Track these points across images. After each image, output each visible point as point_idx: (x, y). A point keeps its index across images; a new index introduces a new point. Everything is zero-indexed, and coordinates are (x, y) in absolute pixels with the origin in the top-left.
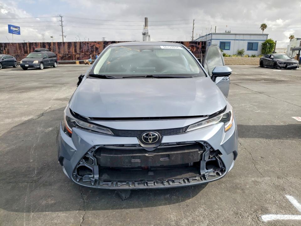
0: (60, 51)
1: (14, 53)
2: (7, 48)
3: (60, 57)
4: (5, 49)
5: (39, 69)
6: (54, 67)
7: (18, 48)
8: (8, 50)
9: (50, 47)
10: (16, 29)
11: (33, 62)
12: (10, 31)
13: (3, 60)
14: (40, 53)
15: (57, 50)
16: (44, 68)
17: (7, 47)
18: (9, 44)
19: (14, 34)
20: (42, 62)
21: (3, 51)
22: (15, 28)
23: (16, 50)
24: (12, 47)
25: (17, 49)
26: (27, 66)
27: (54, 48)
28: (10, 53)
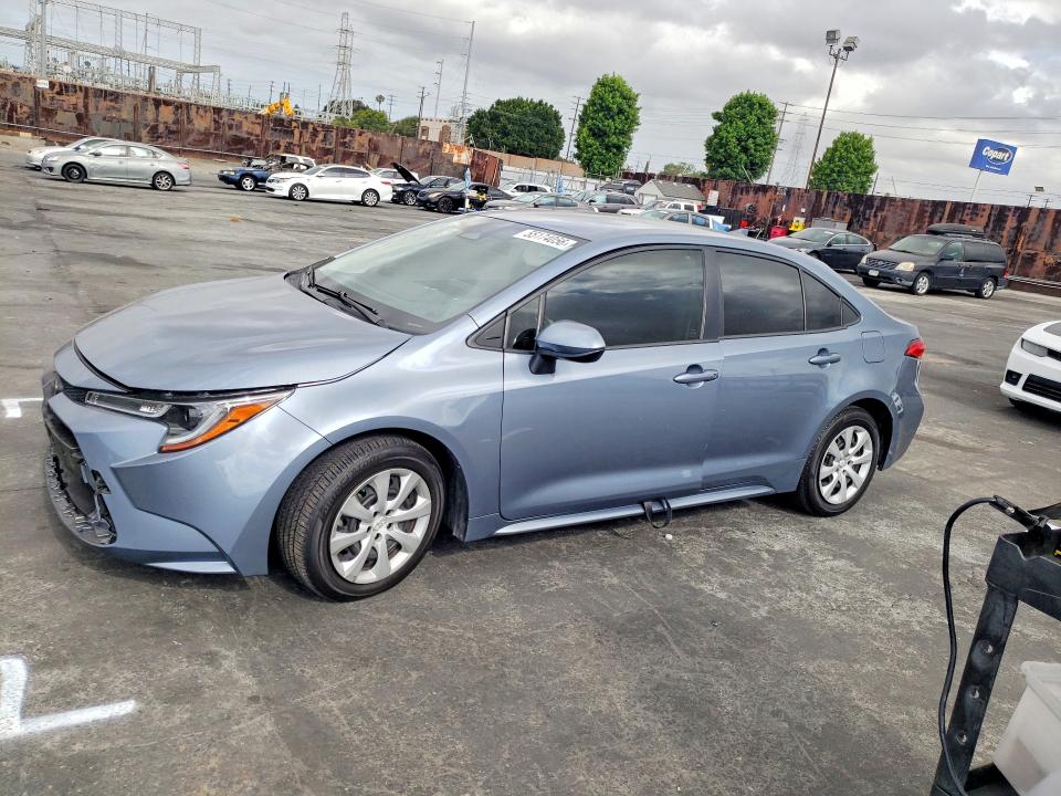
0: (1052, 244)
1: (897, 232)
2: (884, 213)
3: (1045, 264)
4: (875, 216)
5: (911, 291)
6: (979, 295)
7: (914, 216)
8: (884, 219)
9: (1024, 224)
10: (1000, 155)
11: (896, 264)
12: (978, 161)
13: (829, 245)
14: (940, 240)
15: (1045, 237)
16: (930, 292)
17: (883, 210)
18: (893, 200)
19: (988, 170)
20: (927, 271)
21: (868, 219)
22: (1000, 150)
23: (906, 223)
24: (898, 210)
25: (909, 220)
26: (873, 273)
27: (1034, 229)
28: (886, 228)
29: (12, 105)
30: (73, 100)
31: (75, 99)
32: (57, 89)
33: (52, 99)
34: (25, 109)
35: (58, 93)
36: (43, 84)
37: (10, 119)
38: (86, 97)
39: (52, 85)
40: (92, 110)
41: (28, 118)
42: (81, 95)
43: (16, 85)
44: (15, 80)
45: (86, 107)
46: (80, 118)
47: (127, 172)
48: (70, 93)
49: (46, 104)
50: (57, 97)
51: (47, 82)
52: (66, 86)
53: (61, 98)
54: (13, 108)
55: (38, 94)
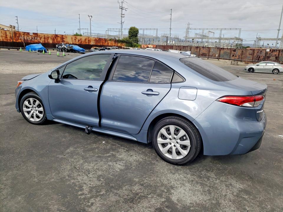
29: (259, 56)
30: (275, 53)
31: (276, 53)
32: (272, 51)
33: (270, 54)
34: (262, 57)
35: (272, 52)
36: (268, 50)
37: (258, 60)
38: (279, 52)
39: (270, 50)
40: (280, 55)
41: (263, 59)
42: (278, 52)
43: (261, 51)
44: (261, 50)
45: (279, 55)
46: (276, 58)
47: (265, 69)
48: (275, 51)
49: (268, 55)
50: (271, 53)
51: (269, 50)
52: (274, 50)
53: (273, 53)
54: (259, 57)
55: (266, 53)
